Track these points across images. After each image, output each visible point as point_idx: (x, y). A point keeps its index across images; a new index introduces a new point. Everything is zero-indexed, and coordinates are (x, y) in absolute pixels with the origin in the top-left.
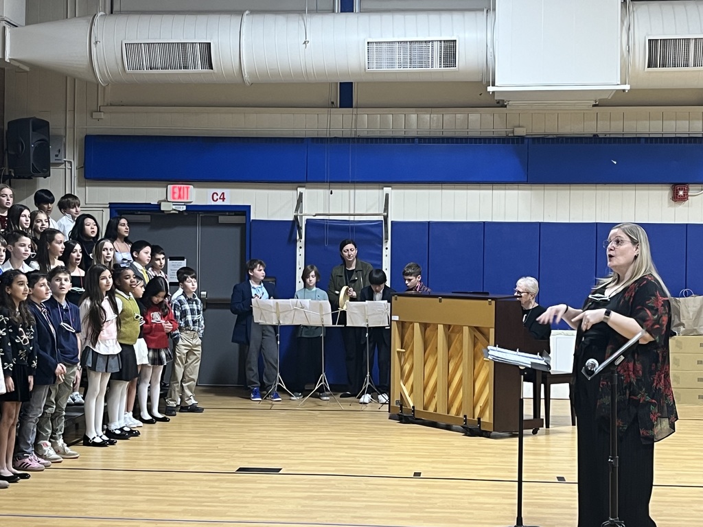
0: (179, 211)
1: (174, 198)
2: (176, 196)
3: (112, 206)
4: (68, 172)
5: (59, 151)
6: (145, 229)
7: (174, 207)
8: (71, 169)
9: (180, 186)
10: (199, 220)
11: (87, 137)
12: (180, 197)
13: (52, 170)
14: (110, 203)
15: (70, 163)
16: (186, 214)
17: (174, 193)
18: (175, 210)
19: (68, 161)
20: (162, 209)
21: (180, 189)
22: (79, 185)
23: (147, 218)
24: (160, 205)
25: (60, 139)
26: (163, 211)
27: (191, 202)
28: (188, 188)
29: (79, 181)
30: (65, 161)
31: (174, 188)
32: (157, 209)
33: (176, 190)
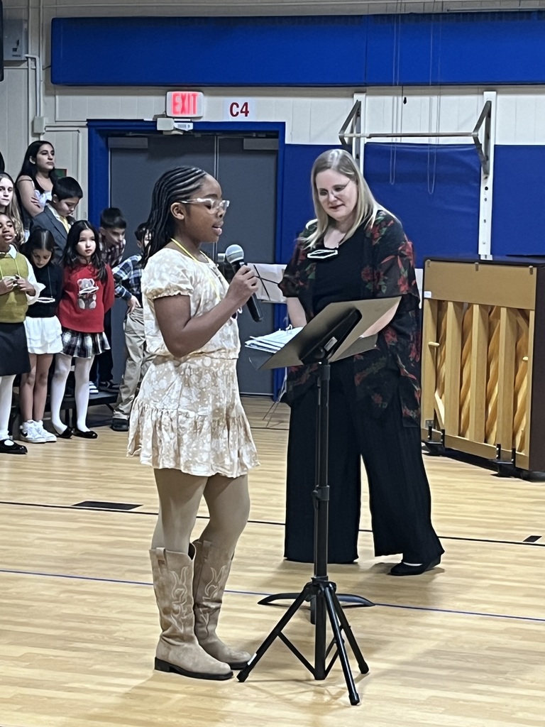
0: (184, 131)
1: (175, 112)
2: (179, 108)
3: (92, 124)
4: (31, 73)
5: (18, 43)
6: (142, 158)
7: (176, 125)
8: (35, 69)
9: (184, 93)
10: (216, 146)
11: (56, 22)
12: (183, 110)
13: (7, 72)
14: (88, 120)
15: (34, 59)
16: (198, 135)
17: (175, 104)
18: (177, 129)
19: (32, 58)
20: (158, 129)
21: (183, 98)
22: (47, 94)
23: (143, 142)
24: (156, 122)
25: (19, 23)
26: (161, 132)
27: (200, 118)
28: (194, 96)
29: (47, 88)
30: (27, 58)
31: (175, 96)
32: (153, 128)
33: (179, 100)
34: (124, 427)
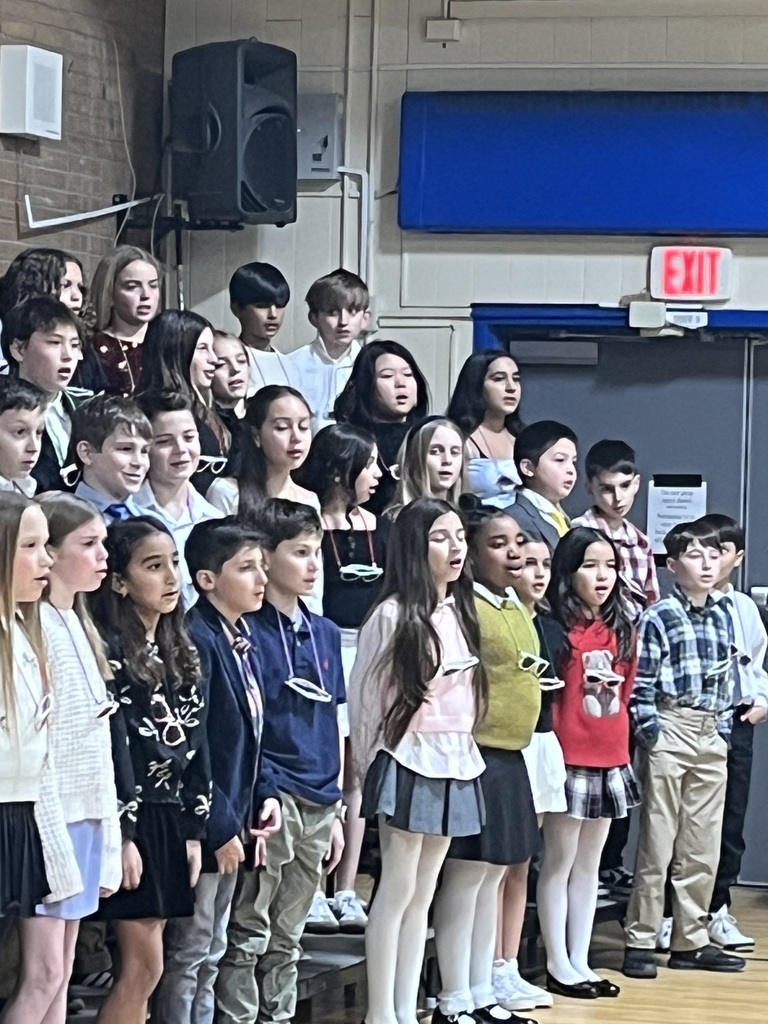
0: (686, 330)
1: (669, 289)
2: (678, 281)
3: (481, 314)
4: (351, 207)
5: (325, 144)
6: (582, 385)
7: (670, 317)
8: (360, 200)
9: (689, 249)
10: (749, 357)
11: (410, 99)
12: (687, 286)
13: (303, 201)
14: (473, 306)
15: (358, 178)
16: (707, 338)
17: (670, 272)
18: (672, 326)
19: (352, 176)
20: (633, 323)
21: (689, 261)
22: (384, 248)
23: (588, 351)
24: (627, 310)
25: (330, 103)
26: (637, 330)
27: (723, 302)
28: (713, 256)
29: (383, 235)
30: (342, 174)
31: (669, 256)
32: (621, 323)
33: (678, 264)
34: (649, 967)
